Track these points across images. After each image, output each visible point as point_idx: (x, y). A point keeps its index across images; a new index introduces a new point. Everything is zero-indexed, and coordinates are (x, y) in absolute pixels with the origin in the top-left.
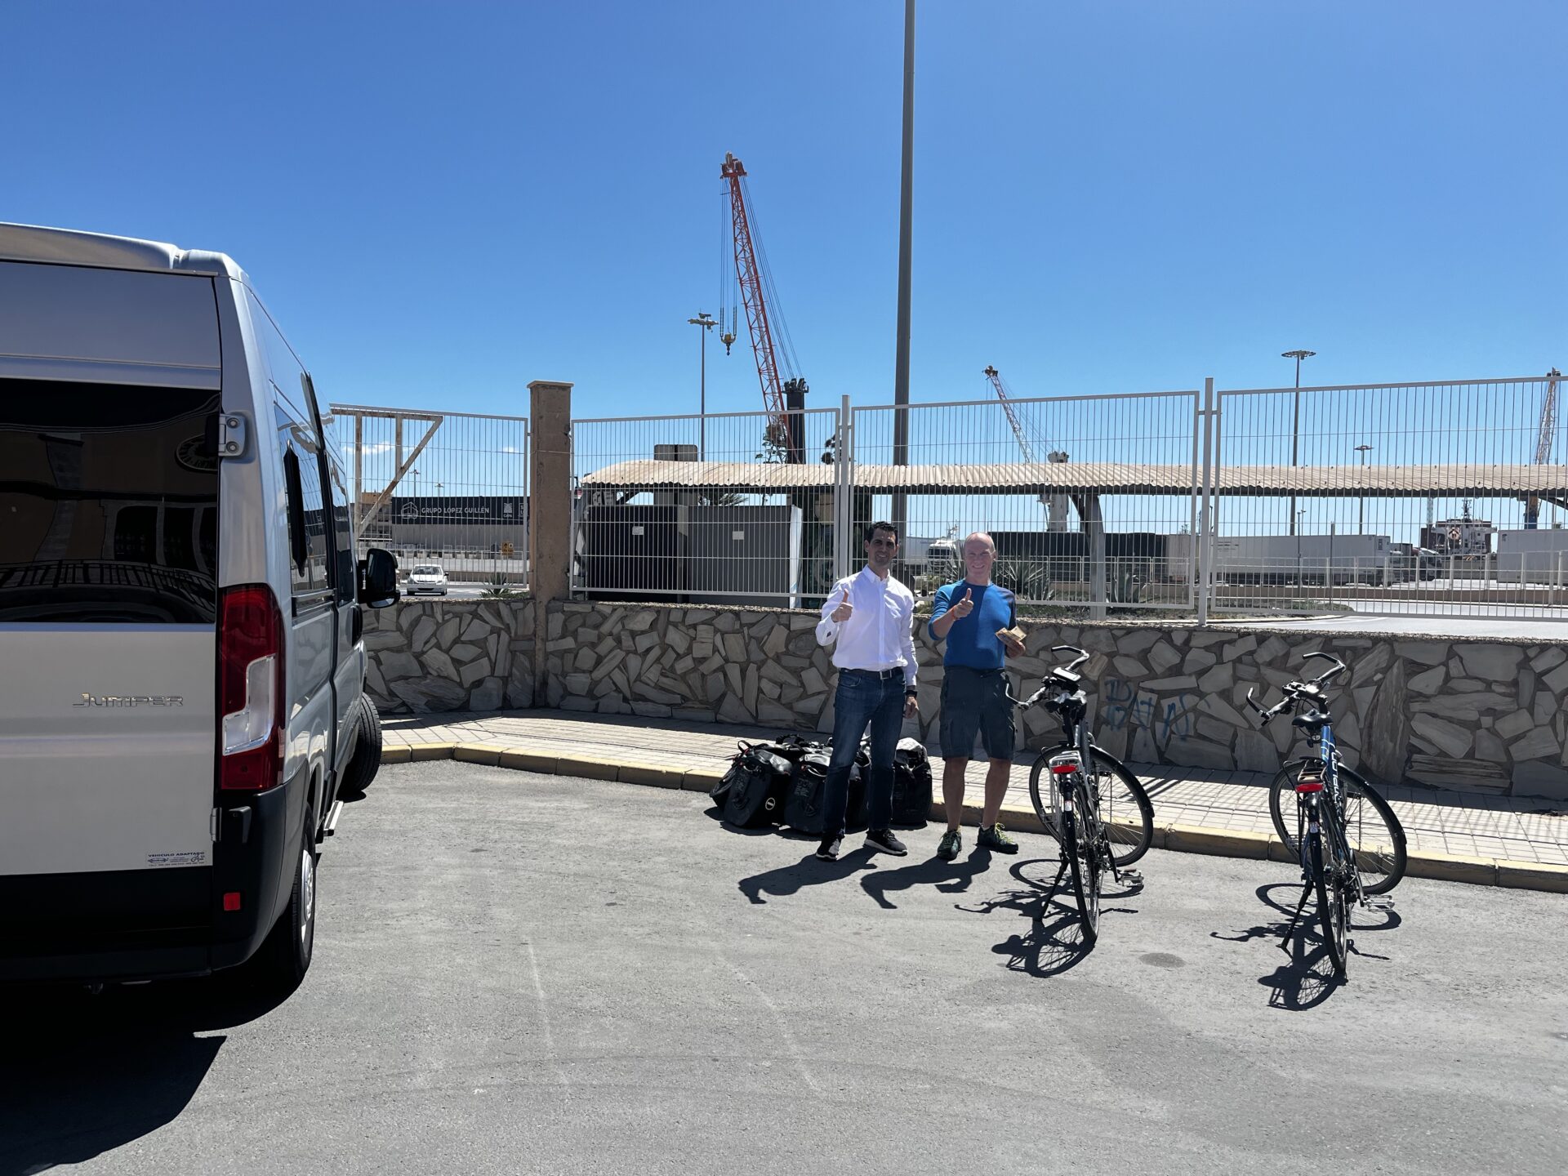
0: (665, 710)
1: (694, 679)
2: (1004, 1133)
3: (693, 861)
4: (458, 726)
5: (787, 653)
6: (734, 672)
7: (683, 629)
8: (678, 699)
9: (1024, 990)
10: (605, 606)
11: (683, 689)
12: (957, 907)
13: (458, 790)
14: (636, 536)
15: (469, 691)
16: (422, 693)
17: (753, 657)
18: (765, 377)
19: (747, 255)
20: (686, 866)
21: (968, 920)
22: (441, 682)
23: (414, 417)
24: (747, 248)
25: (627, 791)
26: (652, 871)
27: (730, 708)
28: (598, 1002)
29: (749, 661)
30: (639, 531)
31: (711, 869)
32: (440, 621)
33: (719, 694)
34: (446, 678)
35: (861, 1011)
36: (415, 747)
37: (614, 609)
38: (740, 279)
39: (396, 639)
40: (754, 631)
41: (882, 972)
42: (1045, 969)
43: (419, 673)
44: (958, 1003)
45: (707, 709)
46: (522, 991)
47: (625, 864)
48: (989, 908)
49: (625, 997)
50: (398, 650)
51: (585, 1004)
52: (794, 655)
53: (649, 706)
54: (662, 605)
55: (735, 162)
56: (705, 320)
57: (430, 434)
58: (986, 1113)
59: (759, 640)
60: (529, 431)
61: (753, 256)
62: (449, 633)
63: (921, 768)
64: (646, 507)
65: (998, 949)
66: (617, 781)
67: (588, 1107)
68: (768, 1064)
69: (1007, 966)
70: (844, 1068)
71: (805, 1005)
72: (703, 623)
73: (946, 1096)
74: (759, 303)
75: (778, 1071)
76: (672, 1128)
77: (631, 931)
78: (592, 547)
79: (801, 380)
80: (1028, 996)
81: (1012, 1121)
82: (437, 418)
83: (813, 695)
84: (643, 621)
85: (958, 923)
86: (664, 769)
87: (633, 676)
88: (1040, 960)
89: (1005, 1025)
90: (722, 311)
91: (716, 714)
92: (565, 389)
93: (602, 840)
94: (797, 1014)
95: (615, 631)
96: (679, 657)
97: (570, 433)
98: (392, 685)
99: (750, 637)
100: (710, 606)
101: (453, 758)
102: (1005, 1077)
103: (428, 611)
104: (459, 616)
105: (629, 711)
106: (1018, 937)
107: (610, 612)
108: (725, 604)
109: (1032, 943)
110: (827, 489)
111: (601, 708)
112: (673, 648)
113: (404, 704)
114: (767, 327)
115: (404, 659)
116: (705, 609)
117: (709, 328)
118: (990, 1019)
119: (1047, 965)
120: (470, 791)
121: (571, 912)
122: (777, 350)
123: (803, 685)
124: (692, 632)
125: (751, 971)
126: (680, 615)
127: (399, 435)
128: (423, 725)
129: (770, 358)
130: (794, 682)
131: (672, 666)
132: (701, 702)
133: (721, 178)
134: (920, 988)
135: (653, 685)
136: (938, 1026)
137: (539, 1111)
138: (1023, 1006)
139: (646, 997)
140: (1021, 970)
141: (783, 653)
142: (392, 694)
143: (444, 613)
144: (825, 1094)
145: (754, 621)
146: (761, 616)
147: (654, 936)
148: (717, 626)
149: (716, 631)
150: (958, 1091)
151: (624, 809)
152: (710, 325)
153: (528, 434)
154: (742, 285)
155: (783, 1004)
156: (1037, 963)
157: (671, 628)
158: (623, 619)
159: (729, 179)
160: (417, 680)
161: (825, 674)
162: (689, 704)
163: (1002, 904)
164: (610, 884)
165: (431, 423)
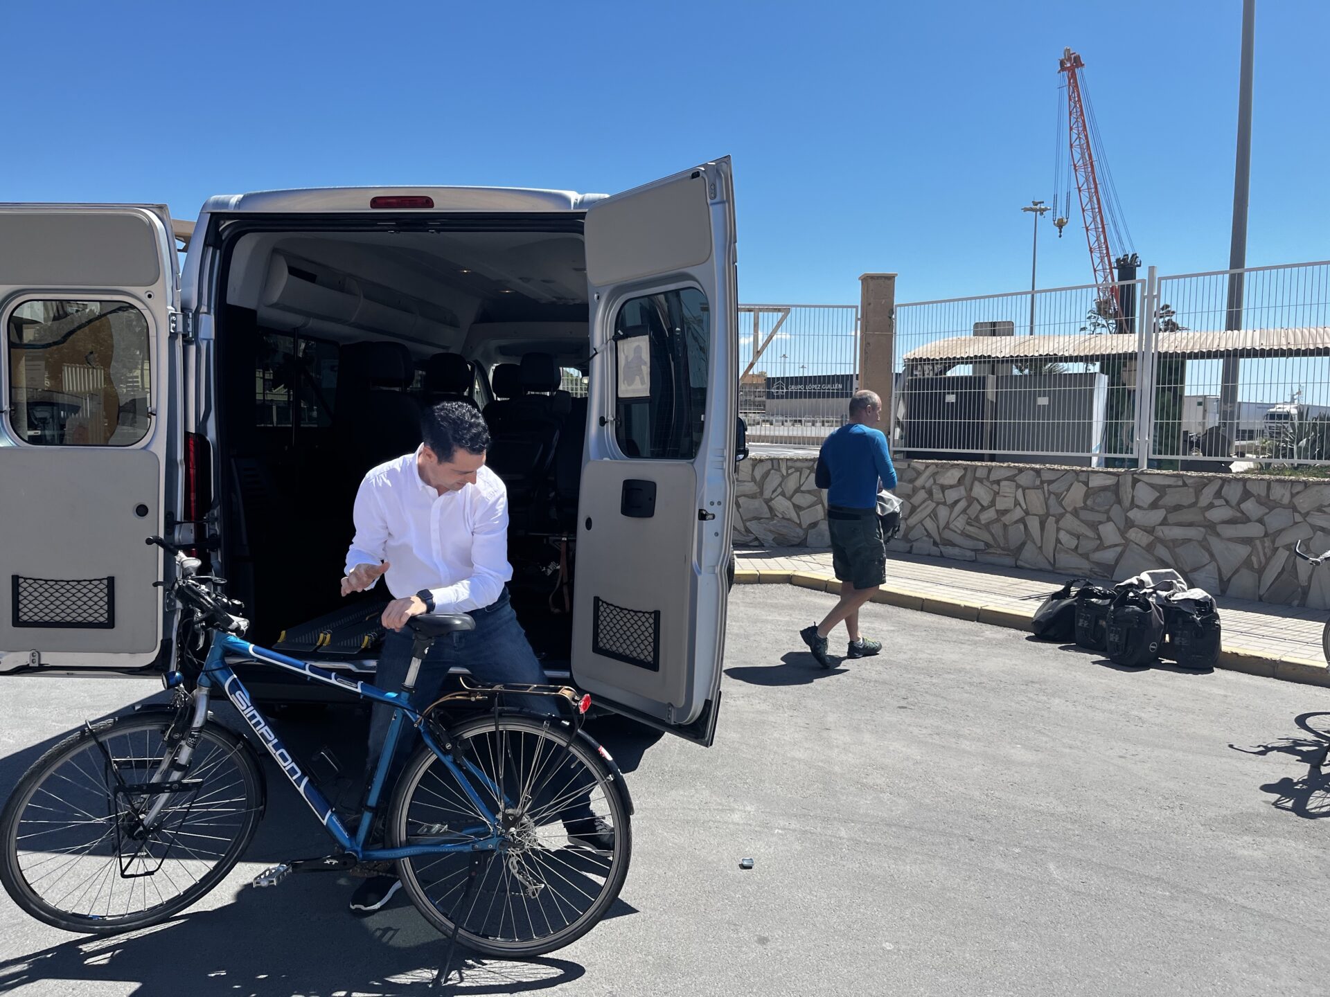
0: (970, 554)
1: (997, 529)
2: (1235, 943)
3: (978, 681)
4: (797, 558)
5: (1085, 508)
6: (1034, 524)
7: (989, 484)
8: (981, 546)
9: (1285, 827)
10: (918, 463)
11: (986, 537)
12: (1231, 746)
13: (792, 607)
14: (948, 403)
15: (806, 531)
16: (771, 531)
17: (1052, 511)
18: (1096, 255)
19: (1082, 142)
20: (971, 684)
21: (1240, 759)
22: (785, 523)
23: (768, 310)
24: (1082, 136)
25: (930, 619)
26: (941, 685)
27: (1029, 554)
28: (881, 781)
29: (1048, 515)
30: (951, 398)
31: (993, 689)
32: (785, 474)
33: (1019, 543)
34: (788, 519)
35: (1114, 822)
36: (762, 572)
37: (927, 466)
38: (1075, 166)
39: (750, 487)
40: (1053, 487)
41: (1141, 792)
42: (1313, 811)
43: (768, 515)
44: (1214, 828)
45: (1008, 555)
46: (820, 764)
47: (919, 677)
48: (1266, 750)
49: (902, 781)
50: (752, 496)
51: (870, 781)
52: (1092, 510)
53: (956, 551)
54: (969, 463)
55: (1073, 56)
56: (1038, 207)
57: (779, 324)
58: (1221, 923)
59: (1058, 495)
60: (859, 317)
61: (1088, 142)
62: (791, 484)
63: (1210, 618)
64: (966, 377)
65: (1267, 788)
66: (922, 610)
67: (861, 857)
68: (1017, 850)
69: (1273, 804)
70: (1088, 865)
71: (1061, 809)
72: (1007, 479)
73: (1184, 905)
74: (1092, 186)
75: (1026, 858)
76: (926, 884)
77: (916, 731)
78: (909, 414)
79: (1133, 255)
80: (1289, 833)
81: (1245, 934)
82: (785, 310)
83: (1110, 547)
84: (952, 476)
85: (1229, 760)
86: (963, 604)
87: (942, 524)
88: (1310, 802)
89: (1258, 854)
90: (1055, 197)
91: (1016, 560)
92: (890, 278)
93: (902, 656)
94: (1052, 815)
95: (927, 485)
96: (983, 508)
97: (893, 317)
98: (748, 524)
99: (1050, 493)
100: (1012, 465)
101: (791, 583)
102: (1248, 898)
103: (776, 466)
104: (799, 470)
105: (939, 554)
106: (1292, 780)
107: (923, 468)
108: (1027, 463)
109: (1305, 787)
110: (1132, 357)
111: (914, 551)
112: (978, 500)
113: (756, 539)
114: (1099, 208)
115: (757, 503)
116: (1009, 467)
117: (1042, 214)
118: (1245, 848)
119: (1316, 808)
120: (800, 610)
121: (868, 709)
122: (1110, 229)
123: (1100, 538)
124: (995, 487)
125: (1016, 775)
126: (985, 471)
127: (756, 325)
128: (769, 556)
129: (1102, 237)
130: (1090, 534)
131: (977, 517)
132: (1003, 549)
133: (1059, 72)
134: (1177, 811)
135: (959, 532)
136: (1188, 845)
137: (822, 853)
138: (1282, 841)
139: (920, 783)
140: (1287, 809)
141: (1081, 508)
142: (748, 531)
143: (788, 468)
144: (1066, 883)
145: (1054, 478)
146: (1059, 474)
147: (935, 736)
148: (1018, 482)
149: (1018, 486)
150: (1197, 902)
151: (924, 633)
152: (1042, 211)
153: (858, 319)
154: (1076, 171)
155: (1040, 805)
156: (1306, 805)
157: (976, 483)
158: (934, 475)
159: (1066, 73)
160: (767, 521)
161: (1122, 528)
162: (992, 550)
163: (1279, 749)
164: (903, 692)
165: (780, 314)
